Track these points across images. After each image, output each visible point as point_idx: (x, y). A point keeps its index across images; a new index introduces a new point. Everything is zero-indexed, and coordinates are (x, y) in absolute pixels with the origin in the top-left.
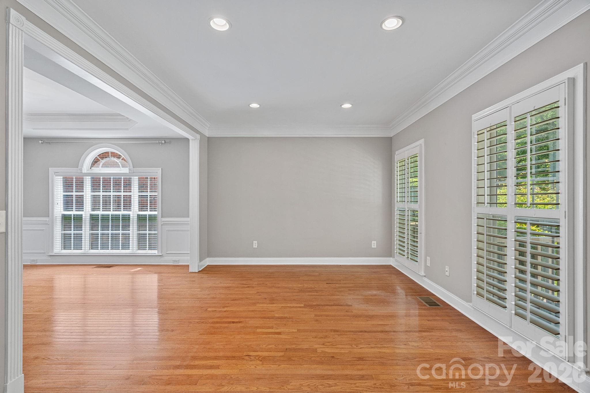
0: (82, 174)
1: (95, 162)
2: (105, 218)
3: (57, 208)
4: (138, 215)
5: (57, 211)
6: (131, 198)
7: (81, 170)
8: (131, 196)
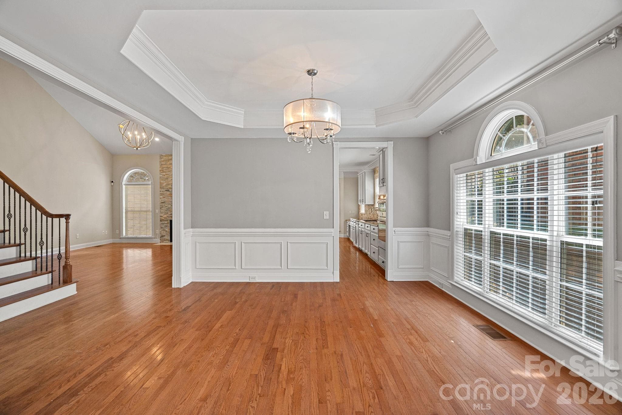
0: (477, 166)
1: (498, 141)
2: (508, 240)
3: (459, 220)
4: (562, 243)
5: (459, 223)
6: (547, 203)
7: (476, 160)
8: (546, 199)
